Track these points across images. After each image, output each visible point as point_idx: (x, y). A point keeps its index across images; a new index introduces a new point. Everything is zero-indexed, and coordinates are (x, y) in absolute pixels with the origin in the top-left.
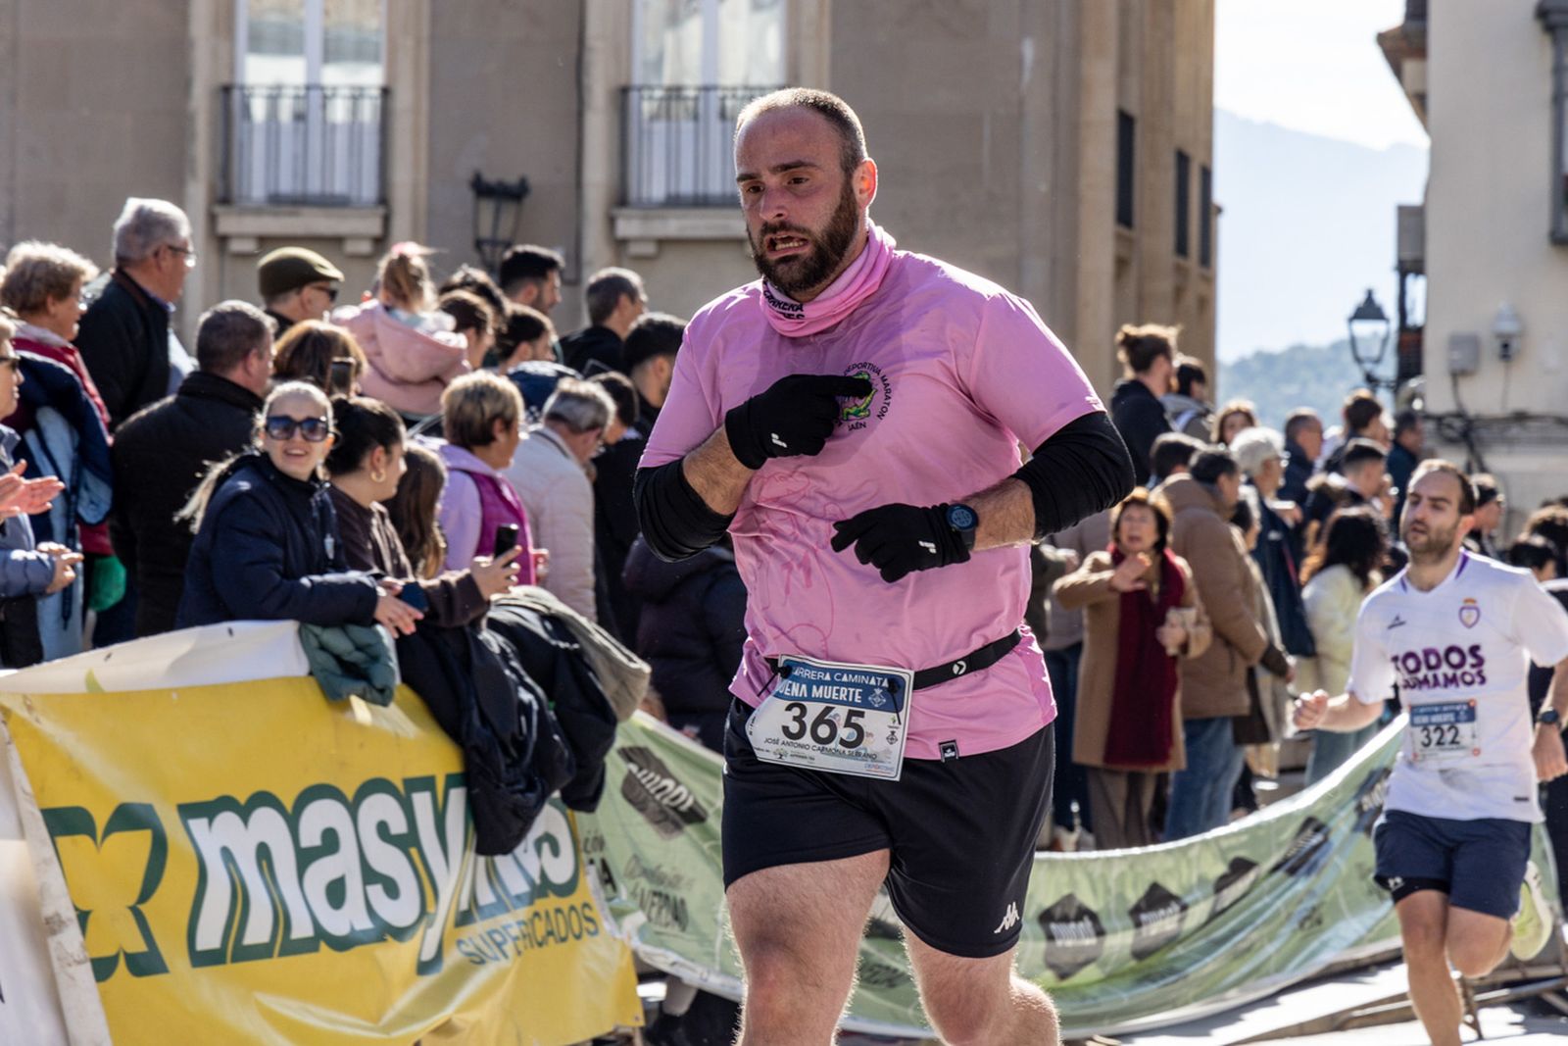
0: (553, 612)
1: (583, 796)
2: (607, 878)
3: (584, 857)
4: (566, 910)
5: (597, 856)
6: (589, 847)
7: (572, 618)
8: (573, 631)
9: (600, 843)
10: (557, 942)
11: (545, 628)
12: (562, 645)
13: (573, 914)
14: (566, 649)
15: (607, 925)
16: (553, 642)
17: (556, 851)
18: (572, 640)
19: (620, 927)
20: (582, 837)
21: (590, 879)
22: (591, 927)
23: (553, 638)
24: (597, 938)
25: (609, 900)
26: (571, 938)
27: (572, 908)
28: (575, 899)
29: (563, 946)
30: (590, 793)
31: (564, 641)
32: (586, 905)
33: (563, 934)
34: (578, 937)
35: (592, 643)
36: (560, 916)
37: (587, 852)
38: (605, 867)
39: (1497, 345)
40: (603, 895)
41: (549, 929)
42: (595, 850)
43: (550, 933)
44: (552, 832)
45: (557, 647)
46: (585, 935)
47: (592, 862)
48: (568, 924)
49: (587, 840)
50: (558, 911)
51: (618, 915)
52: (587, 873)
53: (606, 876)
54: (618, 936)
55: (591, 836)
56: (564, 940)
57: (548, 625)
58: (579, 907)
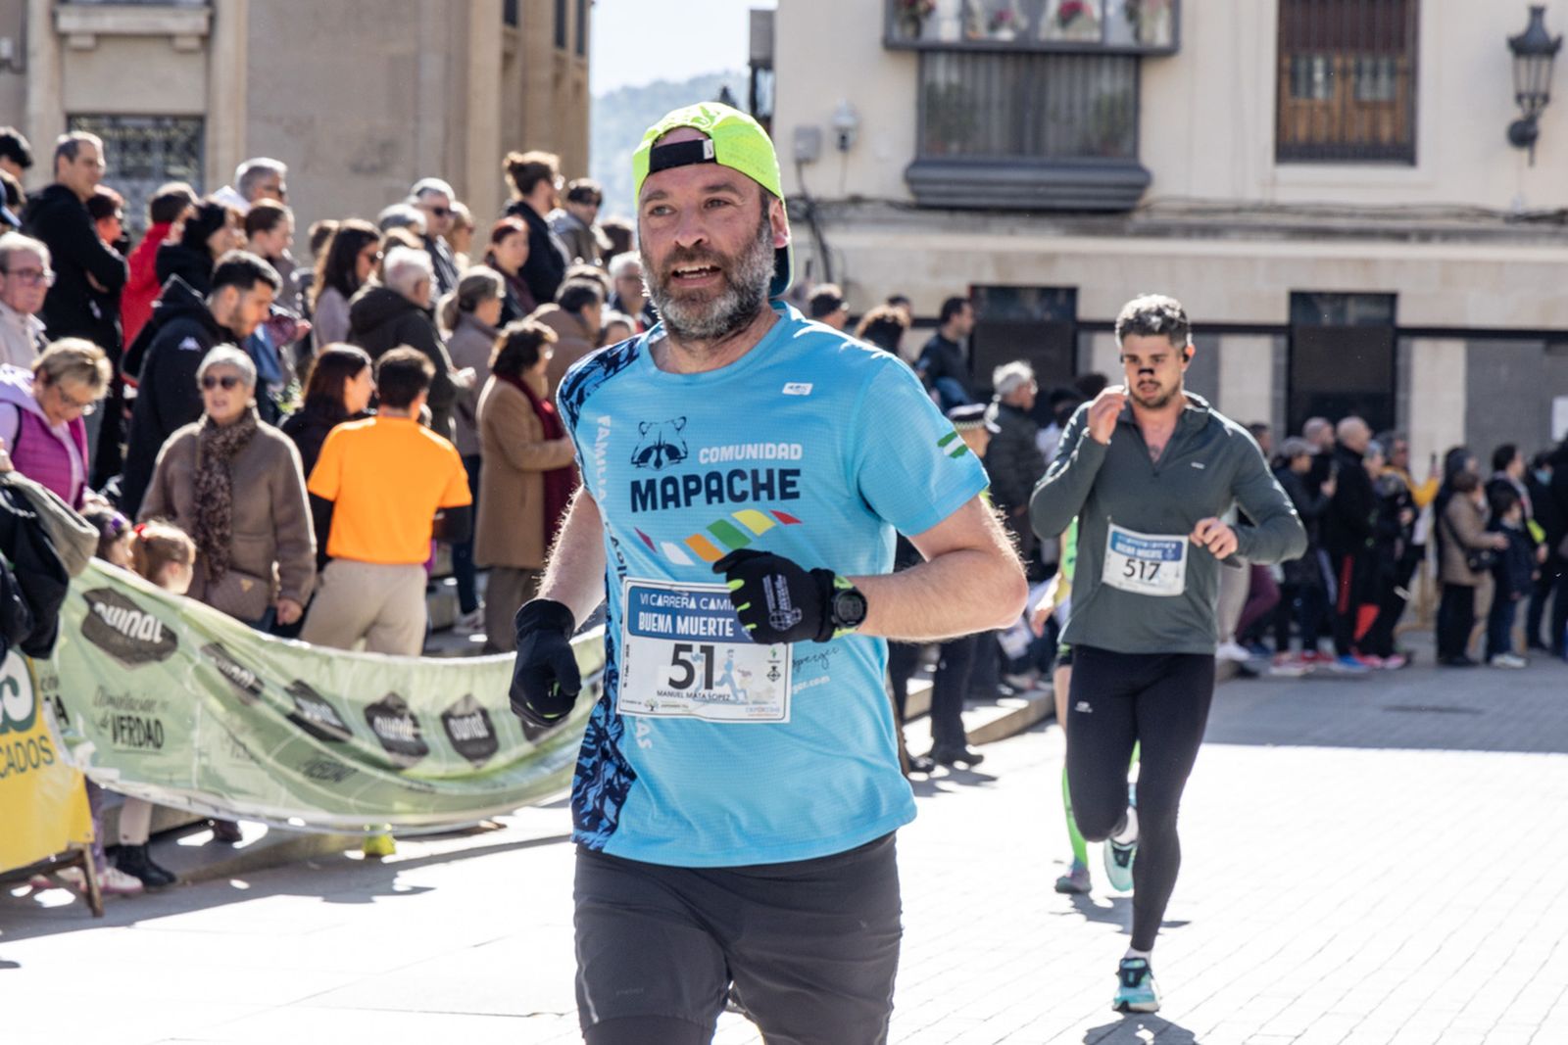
0: (12, 483)
1: (40, 645)
2: (61, 713)
3: (41, 695)
4: (24, 742)
5: (52, 694)
6: (45, 686)
7: (29, 488)
8: (30, 499)
9: (54, 682)
10: (17, 772)
11: (6, 498)
12: (22, 513)
13: (32, 748)
14: (25, 518)
15: (61, 754)
16: (13, 510)
17: (15, 692)
18: (29, 507)
19: (72, 755)
20: (38, 676)
21: (46, 714)
22: (46, 756)
23: (13, 506)
24: (53, 767)
25: (63, 732)
26: (30, 768)
27: (31, 741)
28: (33, 733)
29: (22, 776)
30: (45, 642)
31: (22, 509)
32: (43, 738)
33: (22, 765)
34: (35, 766)
35: (47, 510)
36: (19, 749)
37: (43, 689)
38: (59, 704)
39: (835, 138)
40: (57, 727)
41: (11, 761)
42: (50, 687)
43: (11, 765)
44: (13, 674)
45: (16, 515)
46: (42, 765)
47: (47, 699)
48: (27, 755)
49: (43, 681)
50: (18, 744)
51: (71, 745)
52: (43, 709)
53: (60, 711)
54: (71, 764)
55: (46, 677)
56: (23, 770)
57: (8, 494)
58: (36, 740)
